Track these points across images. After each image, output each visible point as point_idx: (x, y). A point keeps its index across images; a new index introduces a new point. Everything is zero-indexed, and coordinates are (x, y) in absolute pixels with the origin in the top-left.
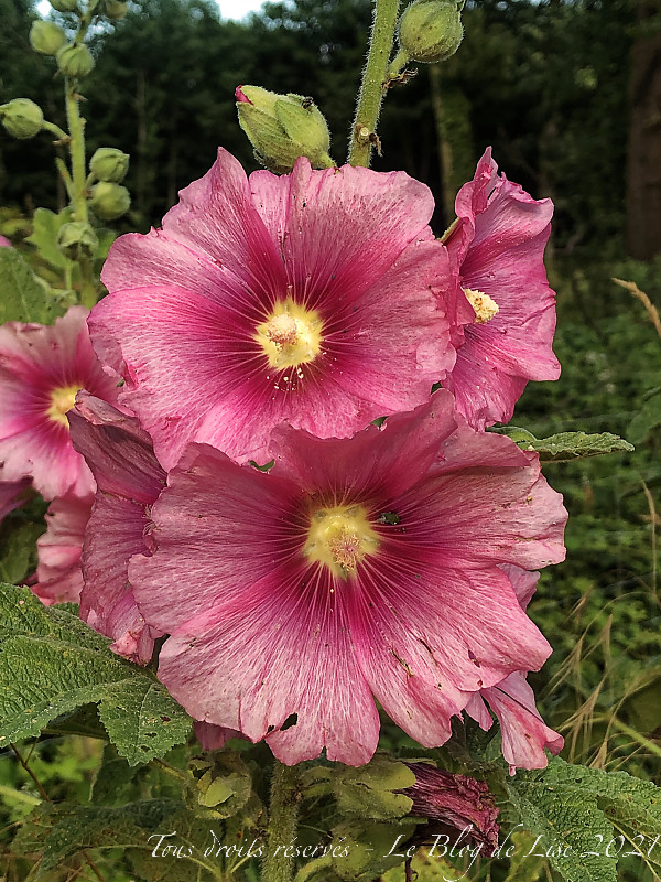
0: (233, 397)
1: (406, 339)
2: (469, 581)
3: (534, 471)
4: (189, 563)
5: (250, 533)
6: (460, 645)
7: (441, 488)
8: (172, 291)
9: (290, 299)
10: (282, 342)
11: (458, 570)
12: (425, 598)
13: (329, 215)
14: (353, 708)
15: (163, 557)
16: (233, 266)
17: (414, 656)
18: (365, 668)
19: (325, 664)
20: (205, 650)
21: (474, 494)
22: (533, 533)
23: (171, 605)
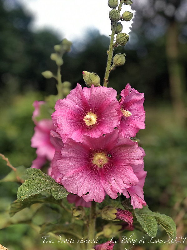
0: (78, 131)
1: (111, 119)
2: (124, 168)
3: (137, 146)
4: (68, 162)
5: (81, 157)
6: (121, 180)
8: (68, 110)
9: (90, 112)
10: (88, 120)
11: (122, 166)
12: (116, 171)
13: (97, 96)
14: (100, 191)
15: (64, 160)
16: (80, 105)
17: (112, 182)
18: (103, 184)
19: (95, 183)
20: (71, 179)
21: (125, 150)
22: (136, 158)
23: (65, 170)
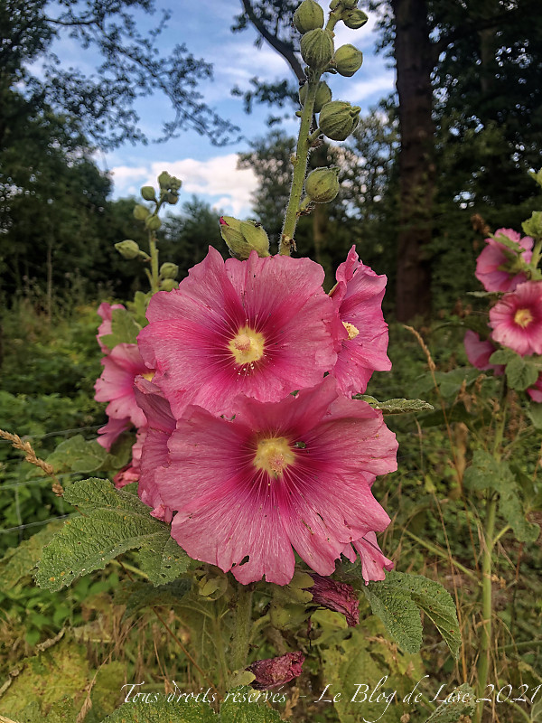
1: (309, 348)
2: (344, 480)
3: (380, 420)
4: (189, 471)
5: (224, 454)
6: (339, 517)
7: (328, 430)
8: (184, 322)
9: (247, 326)
10: (242, 349)
11: (338, 475)
12: (320, 489)
13: (268, 281)
14: (280, 552)
15: (174, 468)
16: (217, 308)
17: (314, 522)
18: (287, 529)
19: (265, 527)
20: (197, 520)
21: (347, 433)
22: (380, 455)
23: (179, 495)
